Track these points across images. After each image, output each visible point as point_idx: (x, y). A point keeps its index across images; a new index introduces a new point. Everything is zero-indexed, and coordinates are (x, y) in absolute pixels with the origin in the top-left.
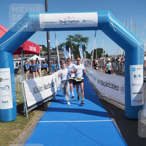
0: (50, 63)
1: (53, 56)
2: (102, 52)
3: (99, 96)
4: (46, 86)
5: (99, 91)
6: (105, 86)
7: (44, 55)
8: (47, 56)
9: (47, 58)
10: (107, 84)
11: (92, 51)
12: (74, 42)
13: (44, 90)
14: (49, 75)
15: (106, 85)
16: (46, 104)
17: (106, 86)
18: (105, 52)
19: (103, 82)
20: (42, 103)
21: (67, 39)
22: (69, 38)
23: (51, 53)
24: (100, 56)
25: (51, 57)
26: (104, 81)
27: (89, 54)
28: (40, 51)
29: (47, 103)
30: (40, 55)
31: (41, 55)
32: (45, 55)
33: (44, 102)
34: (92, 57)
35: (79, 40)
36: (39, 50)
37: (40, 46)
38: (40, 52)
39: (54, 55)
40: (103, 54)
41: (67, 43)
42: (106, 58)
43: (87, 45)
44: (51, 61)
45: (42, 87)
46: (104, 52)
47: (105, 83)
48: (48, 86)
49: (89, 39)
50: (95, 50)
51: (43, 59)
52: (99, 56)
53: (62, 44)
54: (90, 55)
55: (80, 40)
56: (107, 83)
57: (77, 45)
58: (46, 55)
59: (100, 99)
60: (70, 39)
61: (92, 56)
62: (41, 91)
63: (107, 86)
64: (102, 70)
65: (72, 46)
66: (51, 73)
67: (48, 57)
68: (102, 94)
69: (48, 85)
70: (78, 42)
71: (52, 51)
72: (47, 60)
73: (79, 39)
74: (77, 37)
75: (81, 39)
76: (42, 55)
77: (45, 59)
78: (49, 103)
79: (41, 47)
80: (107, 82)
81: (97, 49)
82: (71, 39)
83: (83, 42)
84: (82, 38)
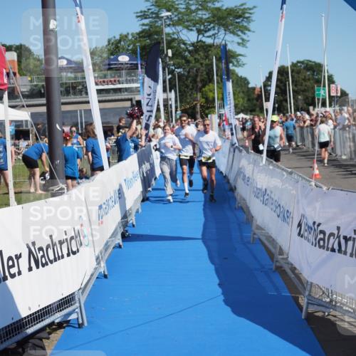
0: (59, 138)
1: (72, 99)
2: (318, 82)
3: (303, 301)
4: (41, 249)
5: (307, 274)
6: (333, 250)
7: (25, 96)
8: (43, 101)
9: (44, 109)
10: (343, 241)
11: (271, 74)
12: (179, 28)
13: (30, 269)
14: (54, 195)
15: (336, 247)
16: (37, 342)
17: (340, 251)
18: (335, 79)
19: (323, 232)
20: (19, 337)
21: (143, 15)
22: (154, 9)
23: (62, 85)
24: (309, 102)
25: (65, 108)
26: (329, 228)
27: (254, 89)
28: (8, 74)
29: (41, 339)
30: (6, 96)
31: (13, 95)
32: (34, 94)
33: (30, 331)
34: (269, 105)
35: (201, 21)
36: (5, 71)
37: (9, 49)
38: (6, 81)
39: (75, 94)
40: (322, 93)
41: (143, 34)
42: (337, 108)
43: (243, 43)
44: (63, 124)
45: (18, 257)
46: (331, 81)
47: (332, 234)
48: (50, 252)
49: (253, 17)
50: (282, 71)
51: (24, 115)
52: (306, 99)
53: (120, 41)
54: (260, 96)
55: (206, 20)
56: (345, 238)
57: (193, 45)
58: (40, 95)
59: (310, 318)
60: (158, 16)
61: (268, 99)
62: (13, 276)
63: (345, 253)
64: (317, 172)
65: (170, 53)
66: (62, 185)
67: (49, 105)
68: (317, 294)
69: (48, 247)
70: (199, 32)
71: (68, 76)
72: (44, 120)
73: (205, 15)
74: (193, 8)
75: (214, 16)
76: (17, 97)
77: (33, 115)
78: (52, 336)
79: (12, 56)
80: (342, 233)
81: (294, 65)
82: (165, 14)
83: (222, 31)
84: (219, 9)
